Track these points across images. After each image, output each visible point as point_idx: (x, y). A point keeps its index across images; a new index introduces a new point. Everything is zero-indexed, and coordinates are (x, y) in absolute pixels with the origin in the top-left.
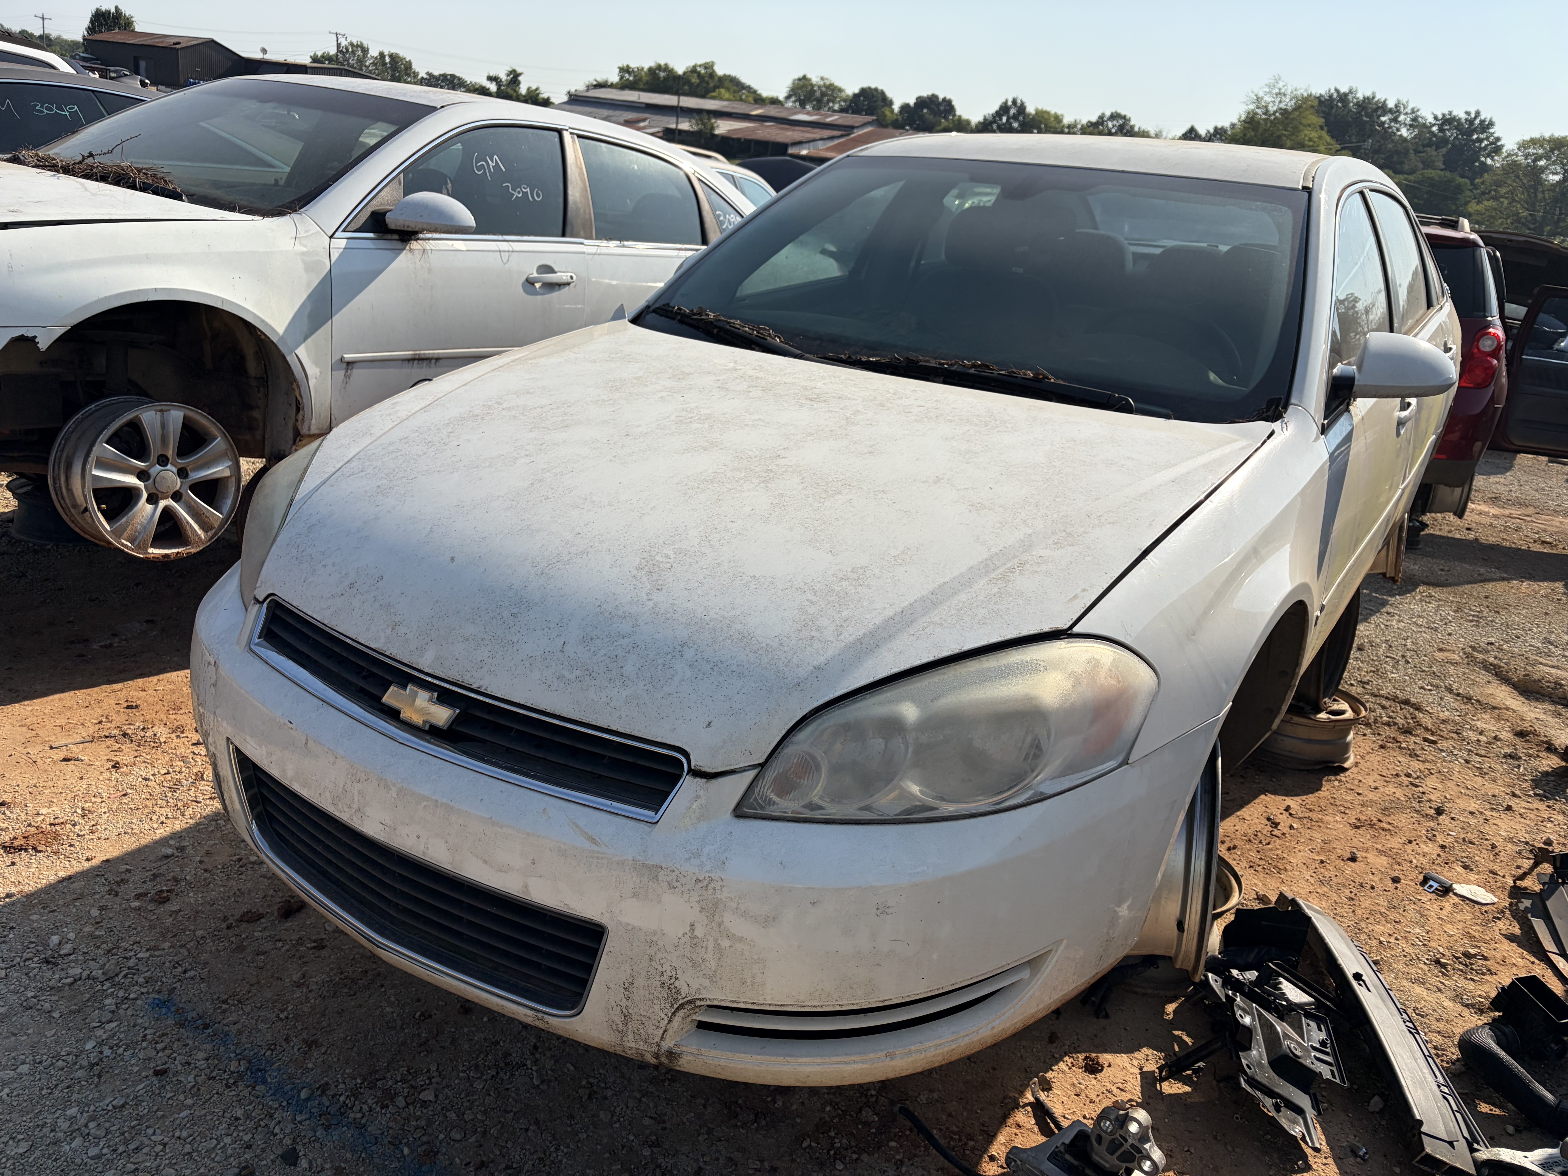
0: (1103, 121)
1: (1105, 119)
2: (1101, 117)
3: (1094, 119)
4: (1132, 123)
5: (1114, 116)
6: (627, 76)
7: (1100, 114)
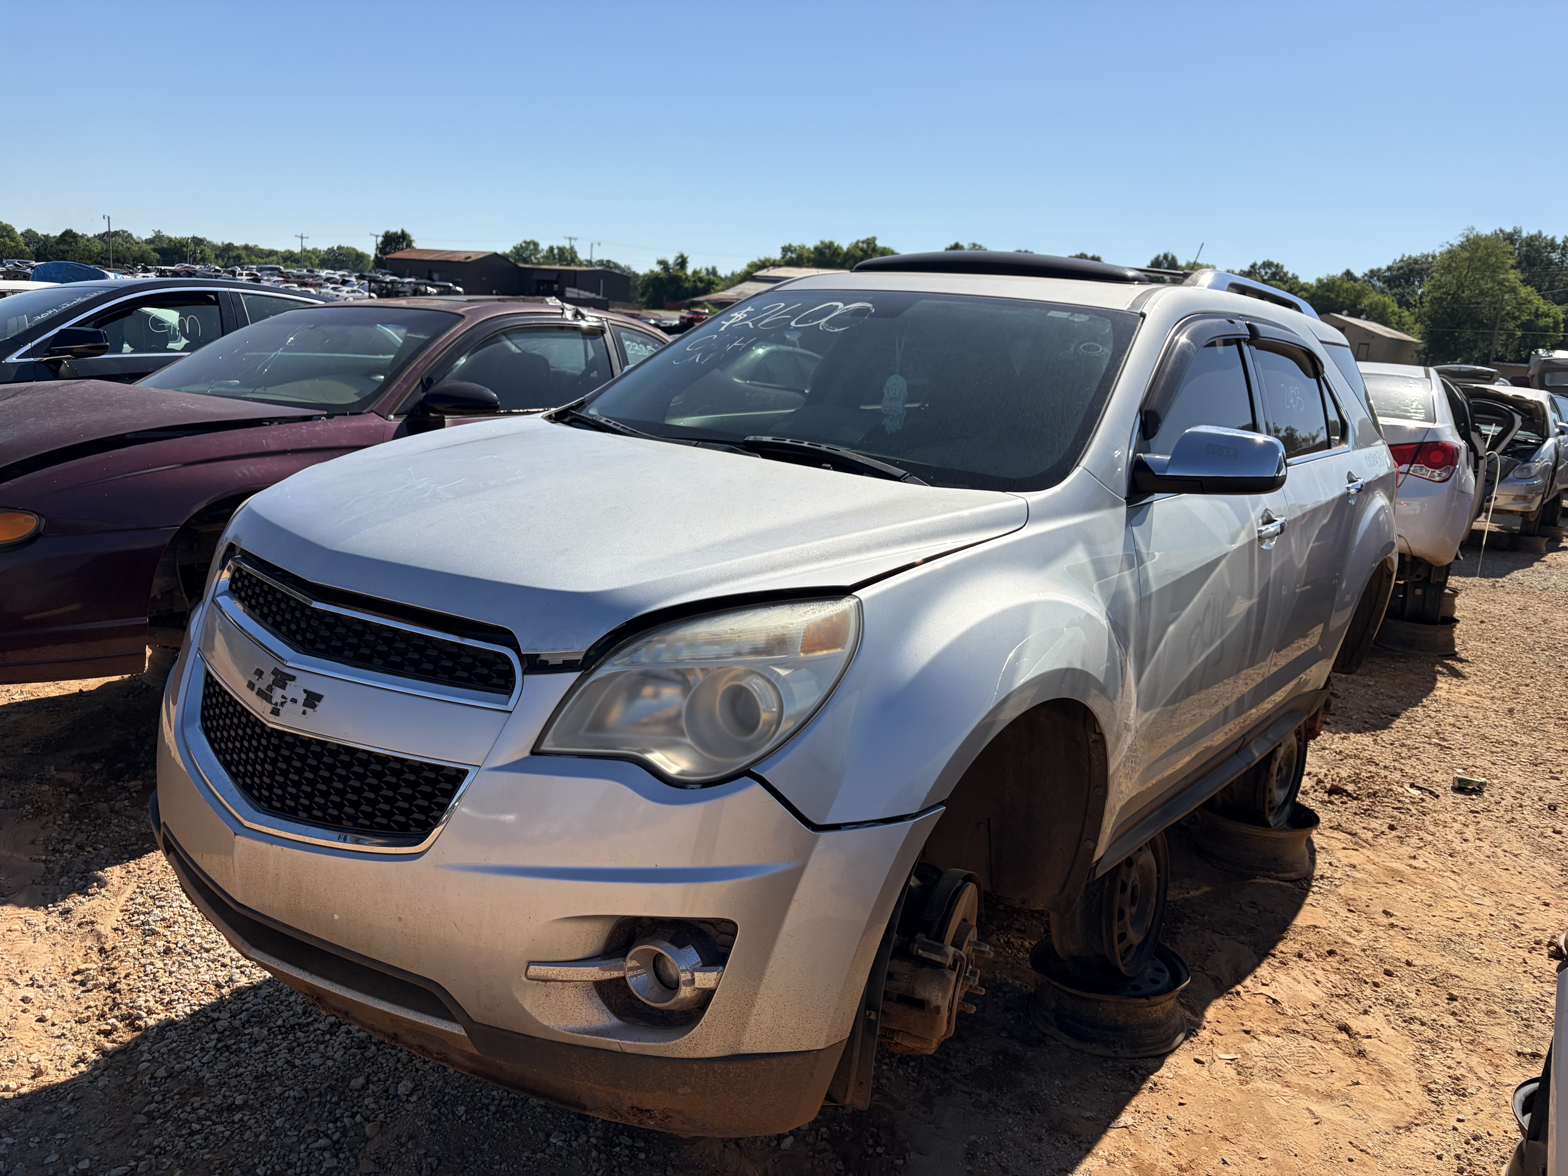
0: (1255, 269)
1: (1257, 267)
2: (1253, 266)
3: (1246, 268)
4: (1285, 270)
5: (1267, 265)
6: (789, 254)
7: (1250, 263)
